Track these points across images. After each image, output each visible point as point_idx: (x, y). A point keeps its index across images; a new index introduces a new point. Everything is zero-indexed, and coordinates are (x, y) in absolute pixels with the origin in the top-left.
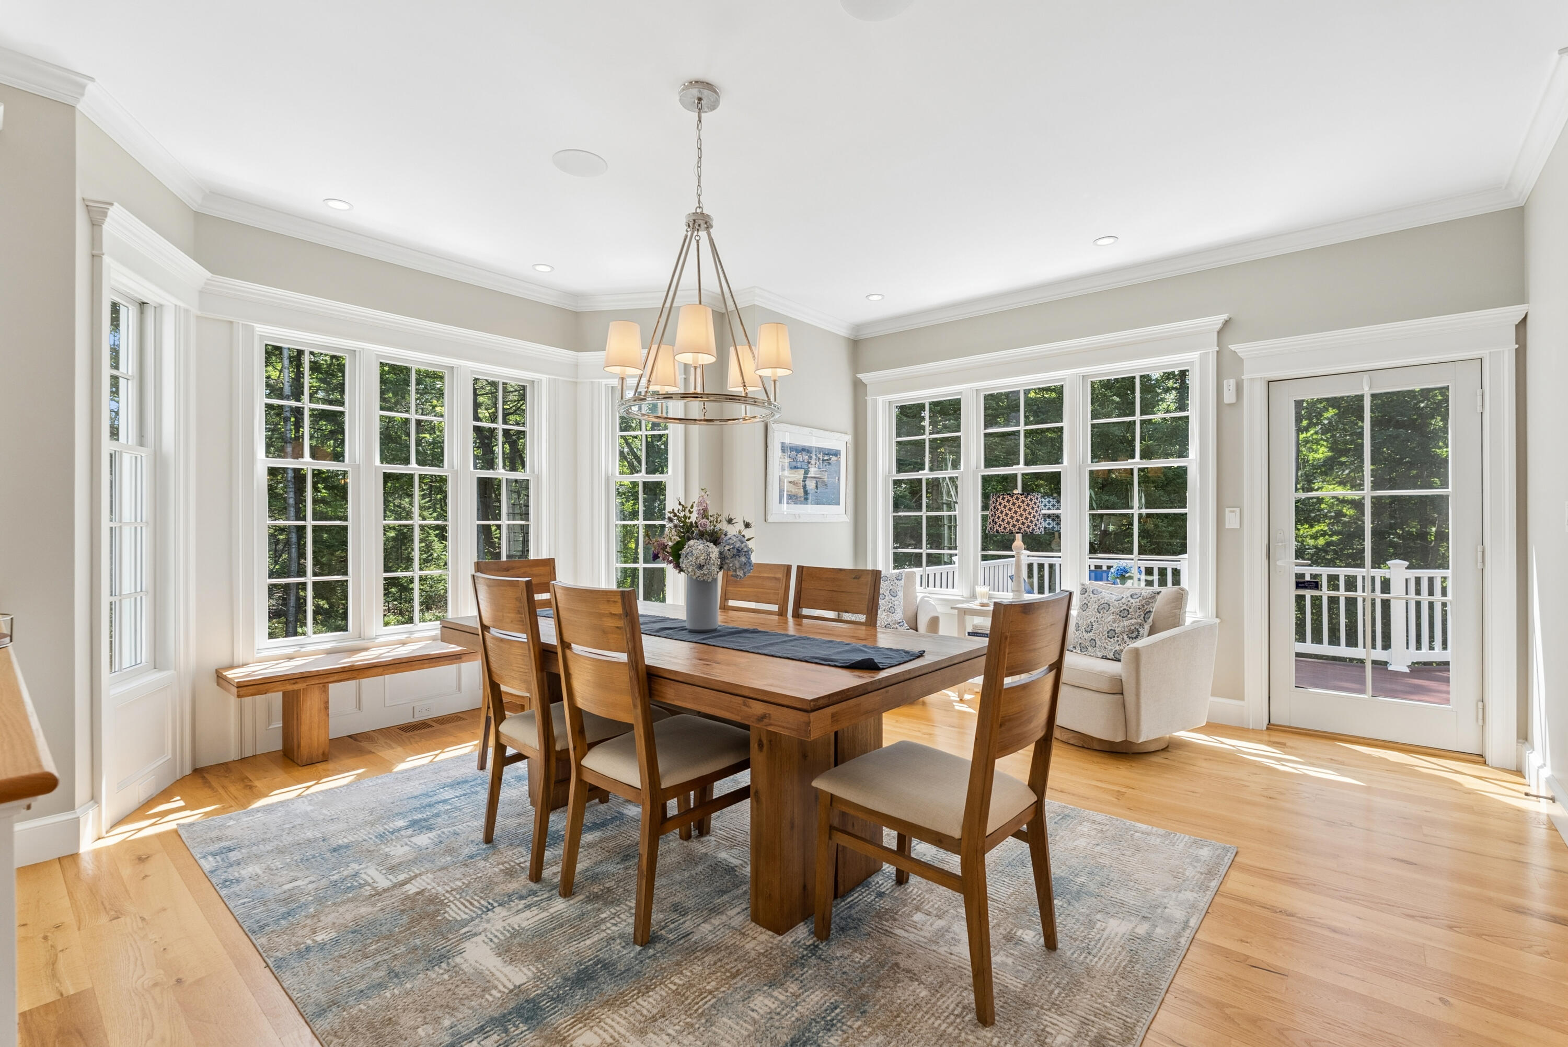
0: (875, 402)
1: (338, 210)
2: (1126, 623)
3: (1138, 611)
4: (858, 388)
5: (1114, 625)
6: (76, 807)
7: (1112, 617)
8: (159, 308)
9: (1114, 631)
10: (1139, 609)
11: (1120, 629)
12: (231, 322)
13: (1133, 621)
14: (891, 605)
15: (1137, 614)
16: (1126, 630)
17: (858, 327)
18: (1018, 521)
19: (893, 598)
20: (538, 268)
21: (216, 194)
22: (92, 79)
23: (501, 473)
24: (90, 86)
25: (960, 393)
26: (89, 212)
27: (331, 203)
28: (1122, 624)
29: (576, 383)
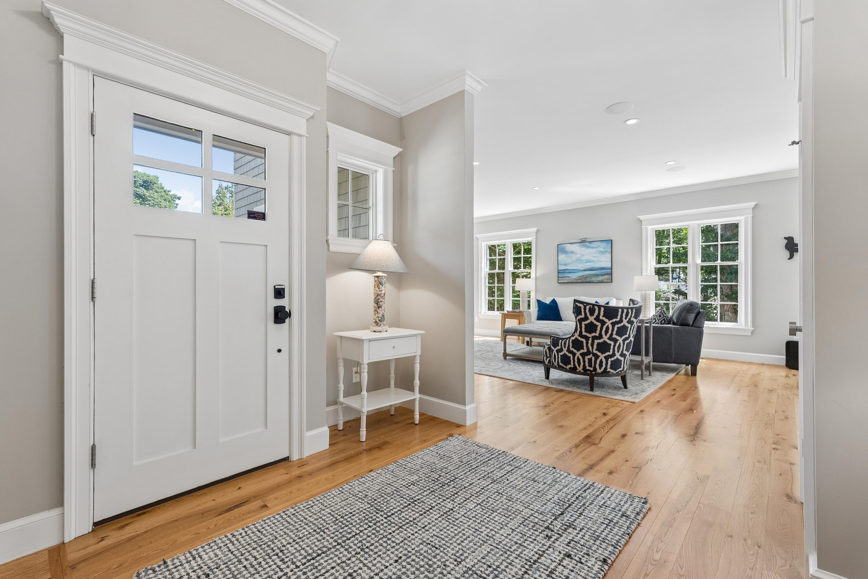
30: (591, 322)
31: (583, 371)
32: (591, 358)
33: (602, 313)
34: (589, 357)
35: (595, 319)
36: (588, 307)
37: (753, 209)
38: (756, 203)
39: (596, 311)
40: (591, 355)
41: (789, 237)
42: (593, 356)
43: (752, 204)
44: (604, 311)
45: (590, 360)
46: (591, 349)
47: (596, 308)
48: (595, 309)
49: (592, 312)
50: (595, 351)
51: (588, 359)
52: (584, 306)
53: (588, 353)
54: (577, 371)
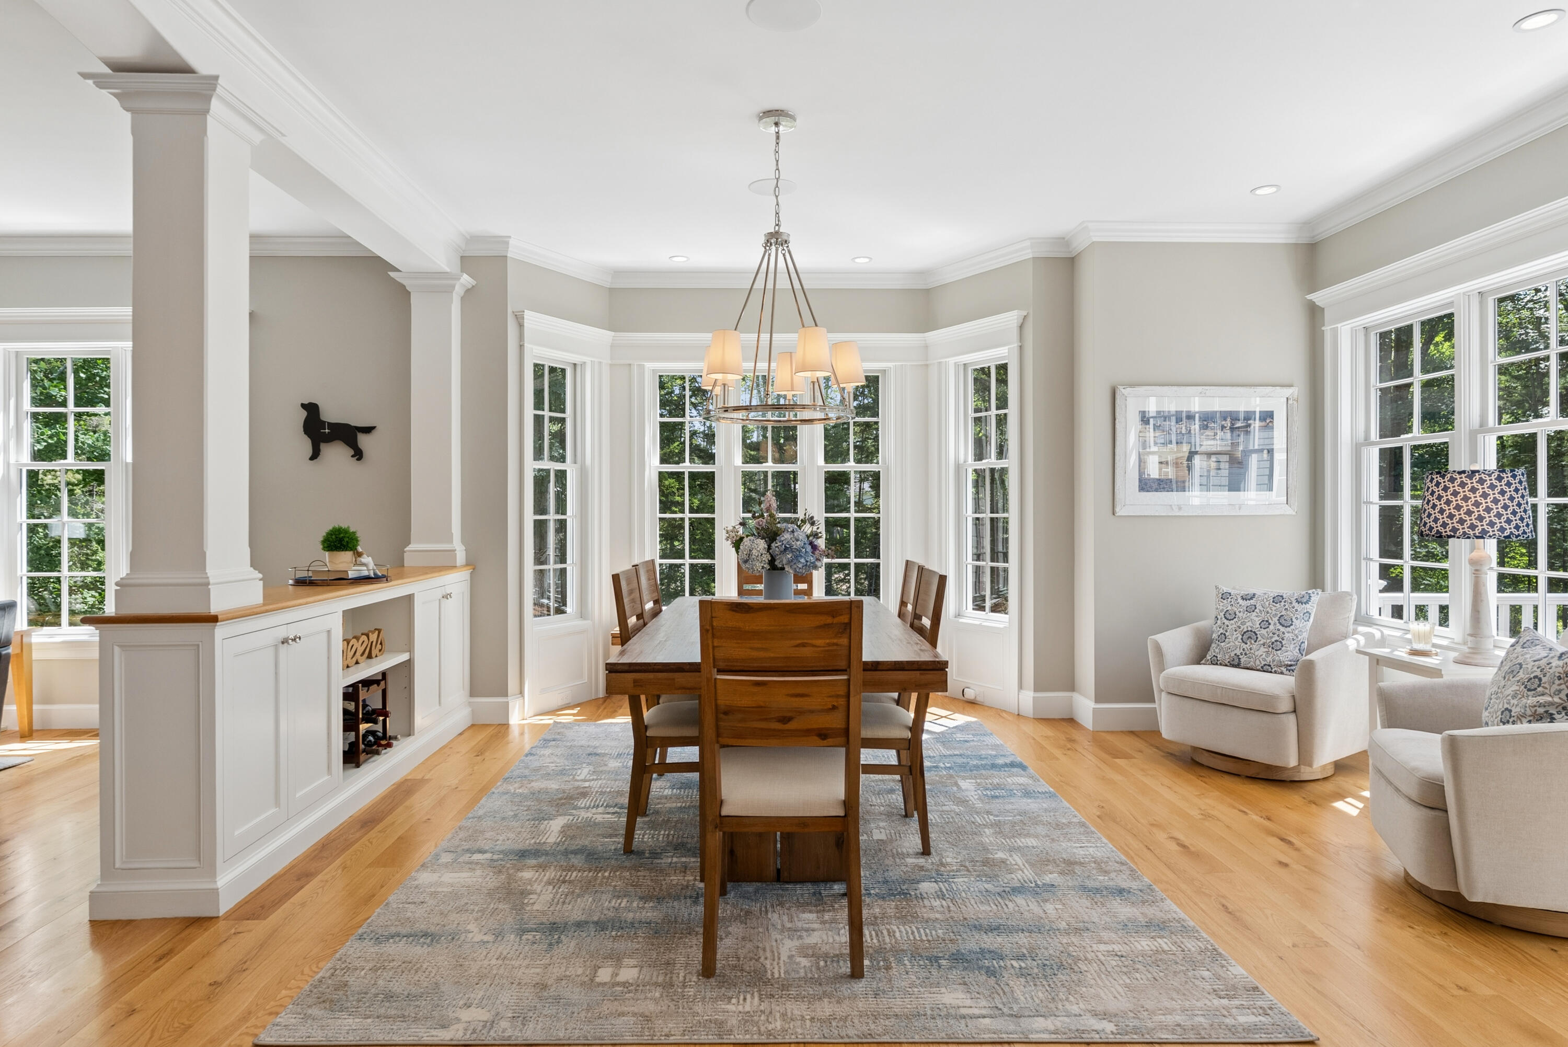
0: (1335, 332)
1: (680, 261)
2: (1531, 701)
3: (1557, 682)
4: (1314, 314)
5: (1512, 702)
6: (509, 694)
7: (1515, 688)
8: (583, 364)
9: (1510, 711)
10: (1559, 678)
11: (1518, 709)
12: (630, 365)
13: (1542, 699)
14: (1276, 638)
15: (1555, 687)
16: (1529, 712)
17: (1308, 224)
18: (1451, 516)
19: (1282, 629)
20: (857, 260)
21: (618, 273)
22: (510, 237)
23: (851, 466)
24: (512, 242)
25: (1451, 304)
26: (517, 318)
27: (675, 259)
28: (1524, 700)
29: (927, 365)
41: (310, 403)
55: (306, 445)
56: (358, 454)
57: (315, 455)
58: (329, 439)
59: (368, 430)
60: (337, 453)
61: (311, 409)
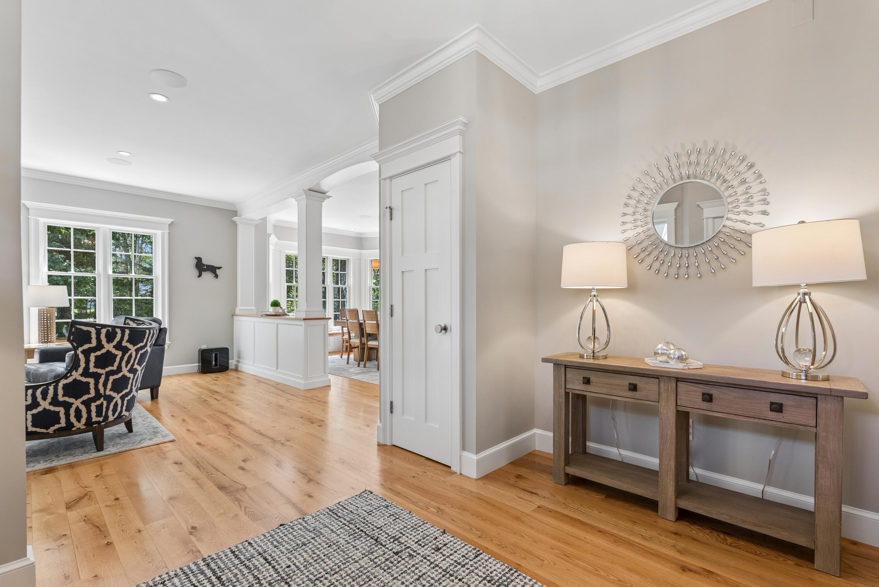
30: (108, 351)
31: (85, 427)
32: (102, 403)
33: (126, 337)
34: (98, 403)
35: (114, 347)
36: (104, 331)
37: (170, 225)
38: (173, 220)
39: (117, 335)
40: (102, 399)
41: (199, 257)
42: (104, 400)
43: (170, 221)
44: (129, 335)
45: (99, 408)
46: (102, 391)
47: (119, 331)
48: (116, 333)
49: (110, 337)
50: (108, 393)
51: (97, 406)
52: (96, 329)
53: (98, 396)
54: (74, 429)
55: (196, 272)
56: (216, 276)
57: (200, 276)
58: (205, 270)
59: (220, 268)
60: (207, 276)
61: (199, 259)
